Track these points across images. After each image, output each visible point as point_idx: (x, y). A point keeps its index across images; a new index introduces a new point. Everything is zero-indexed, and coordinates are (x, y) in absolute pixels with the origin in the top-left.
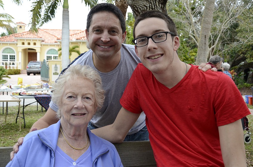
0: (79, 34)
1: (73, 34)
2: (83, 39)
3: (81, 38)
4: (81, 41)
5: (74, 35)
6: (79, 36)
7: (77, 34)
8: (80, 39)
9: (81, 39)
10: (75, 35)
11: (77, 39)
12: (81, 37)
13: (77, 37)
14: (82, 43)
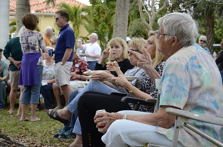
0: (42, 5)
1: (34, 4)
2: (45, 11)
3: (43, 10)
4: (42, 13)
5: (34, 6)
6: (41, 6)
7: (39, 5)
8: (41, 11)
9: (43, 12)
10: (36, 6)
11: (37, 11)
12: (43, 8)
13: (37, 8)
14: (43, 17)
